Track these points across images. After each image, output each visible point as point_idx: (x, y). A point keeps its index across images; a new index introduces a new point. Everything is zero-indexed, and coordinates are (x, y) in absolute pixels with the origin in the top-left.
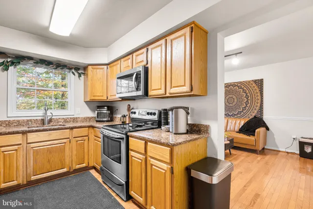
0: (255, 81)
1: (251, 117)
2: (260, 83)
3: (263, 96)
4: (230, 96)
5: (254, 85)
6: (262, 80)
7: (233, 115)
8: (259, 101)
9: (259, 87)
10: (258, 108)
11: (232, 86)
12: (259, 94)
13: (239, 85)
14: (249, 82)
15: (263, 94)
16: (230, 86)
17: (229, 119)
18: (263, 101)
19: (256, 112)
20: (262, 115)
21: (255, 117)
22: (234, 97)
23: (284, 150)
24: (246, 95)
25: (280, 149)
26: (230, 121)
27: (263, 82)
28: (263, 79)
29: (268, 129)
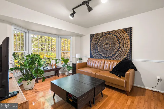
0: (126, 30)
1: (122, 59)
2: (129, 31)
3: (132, 42)
4: (107, 42)
5: (125, 32)
6: (131, 29)
7: (109, 57)
8: (129, 46)
9: (129, 34)
10: (127, 52)
11: (108, 34)
12: (128, 40)
13: (113, 33)
14: (121, 30)
15: (132, 40)
16: (106, 34)
17: (106, 60)
18: (131, 46)
19: (126, 55)
20: (131, 58)
21: (125, 59)
22: (110, 43)
23: (150, 89)
24: (119, 41)
25: (147, 88)
26: (106, 62)
27: (132, 30)
28: (132, 27)
29: (136, 70)
